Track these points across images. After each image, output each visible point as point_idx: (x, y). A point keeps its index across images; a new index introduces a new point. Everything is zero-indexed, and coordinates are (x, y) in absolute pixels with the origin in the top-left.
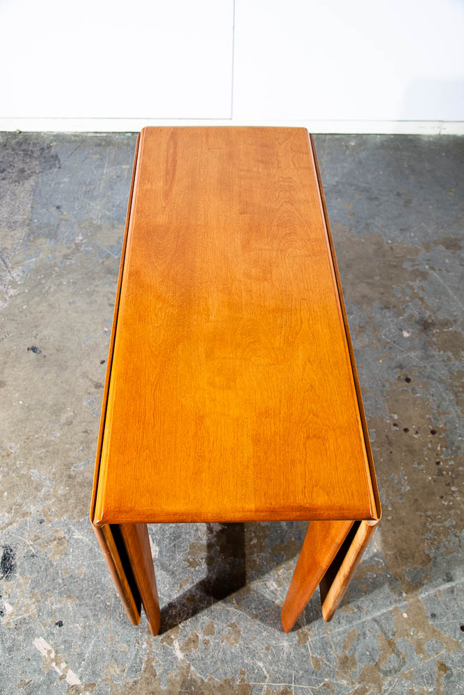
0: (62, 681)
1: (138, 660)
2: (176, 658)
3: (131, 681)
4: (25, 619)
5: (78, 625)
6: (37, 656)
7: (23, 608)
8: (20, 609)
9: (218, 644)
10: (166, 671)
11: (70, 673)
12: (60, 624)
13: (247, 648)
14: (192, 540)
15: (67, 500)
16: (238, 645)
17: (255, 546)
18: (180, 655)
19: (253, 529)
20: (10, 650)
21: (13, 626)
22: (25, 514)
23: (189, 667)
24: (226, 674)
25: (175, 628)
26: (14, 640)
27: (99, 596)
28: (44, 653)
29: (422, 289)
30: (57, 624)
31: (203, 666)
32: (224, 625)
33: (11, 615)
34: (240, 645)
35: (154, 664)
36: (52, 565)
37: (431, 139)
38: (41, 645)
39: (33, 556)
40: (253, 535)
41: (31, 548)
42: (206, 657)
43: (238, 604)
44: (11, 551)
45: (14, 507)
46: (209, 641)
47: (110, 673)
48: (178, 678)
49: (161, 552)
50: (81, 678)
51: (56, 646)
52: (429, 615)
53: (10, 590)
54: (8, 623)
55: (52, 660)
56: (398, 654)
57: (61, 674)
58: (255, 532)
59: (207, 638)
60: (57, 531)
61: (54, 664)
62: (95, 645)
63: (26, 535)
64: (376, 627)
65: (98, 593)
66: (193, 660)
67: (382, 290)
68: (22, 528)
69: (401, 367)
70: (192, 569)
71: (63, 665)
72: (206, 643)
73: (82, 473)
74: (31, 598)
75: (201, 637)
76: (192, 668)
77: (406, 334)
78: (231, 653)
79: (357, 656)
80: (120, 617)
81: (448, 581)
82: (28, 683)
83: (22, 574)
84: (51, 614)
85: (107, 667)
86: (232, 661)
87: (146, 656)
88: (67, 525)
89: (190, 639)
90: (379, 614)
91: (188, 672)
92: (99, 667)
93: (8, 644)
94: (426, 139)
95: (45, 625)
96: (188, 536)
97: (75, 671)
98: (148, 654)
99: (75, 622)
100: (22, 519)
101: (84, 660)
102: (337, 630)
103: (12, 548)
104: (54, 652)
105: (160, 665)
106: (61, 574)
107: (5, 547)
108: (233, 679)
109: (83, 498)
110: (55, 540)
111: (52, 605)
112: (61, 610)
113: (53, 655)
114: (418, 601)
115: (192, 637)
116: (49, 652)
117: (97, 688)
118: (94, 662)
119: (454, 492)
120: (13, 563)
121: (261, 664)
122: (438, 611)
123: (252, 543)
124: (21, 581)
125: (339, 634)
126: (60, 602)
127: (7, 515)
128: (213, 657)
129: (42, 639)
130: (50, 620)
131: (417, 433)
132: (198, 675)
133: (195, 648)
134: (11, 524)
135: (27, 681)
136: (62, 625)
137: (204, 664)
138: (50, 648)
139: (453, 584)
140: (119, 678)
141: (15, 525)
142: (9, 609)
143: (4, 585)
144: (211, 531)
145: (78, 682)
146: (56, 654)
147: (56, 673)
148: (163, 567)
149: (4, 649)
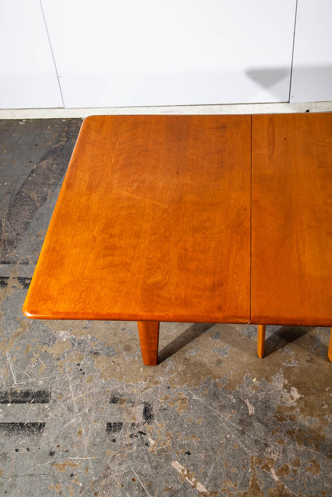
0: (194, 489)
1: (246, 479)
2: (273, 480)
3: (242, 492)
4: (164, 449)
5: (201, 455)
6: (174, 472)
7: (162, 442)
8: (160, 442)
9: (304, 473)
10: (267, 488)
11: (199, 484)
12: (189, 453)
13: (325, 477)
14: (279, 403)
15: (185, 374)
16: (318, 474)
17: (326, 409)
18: (276, 478)
19: (324, 399)
20: (156, 468)
21: (156, 453)
22: (156, 383)
23: (283, 486)
24: (311, 492)
26: (158, 461)
27: (214, 437)
28: (180, 471)
30: (186, 453)
31: (293, 486)
32: (308, 461)
33: (154, 446)
34: (320, 474)
35: (258, 482)
36: (179, 416)
38: (177, 465)
39: (165, 409)
40: (324, 402)
41: (163, 404)
42: (295, 480)
43: (316, 447)
44: (150, 406)
45: (148, 378)
46: (296, 470)
47: (226, 486)
48: (276, 493)
49: (256, 410)
50: (207, 488)
51: (187, 467)
53: (151, 430)
54: (153, 451)
55: (186, 476)
57: (193, 485)
58: (325, 400)
59: (295, 468)
60: (180, 394)
61: (187, 478)
62: (215, 468)
63: (159, 396)
65: (213, 435)
66: (286, 482)
68: (155, 391)
70: (281, 423)
71: (194, 479)
72: (295, 471)
73: (194, 357)
74: (167, 436)
75: (290, 467)
76: (286, 487)
78: (314, 479)
80: (231, 451)
82: (171, 489)
83: (159, 421)
84: (181, 447)
85: (224, 482)
86: (315, 484)
87: (251, 477)
88: (187, 390)
89: (282, 468)
91: (283, 489)
92: (218, 482)
93: (154, 464)
95: (178, 454)
96: (275, 401)
97: (203, 483)
98: (253, 476)
99: (199, 452)
100: (155, 386)
101: (208, 477)
103: (150, 404)
104: (186, 471)
105: (262, 483)
106: (186, 422)
107: (145, 403)
108: (317, 496)
109: (197, 373)
110: (179, 399)
111: (182, 441)
112: (188, 444)
113: (186, 473)
115: (284, 467)
116: (183, 470)
117: (219, 495)
118: (215, 479)
120: (152, 413)
123: (324, 407)
124: (159, 425)
126: (187, 439)
127: (144, 382)
128: (300, 481)
129: (177, 462)
130: (181, 451)
132: (291, 492)
133: (287, 474)
134: (147, 388)
135: (170, 487)
136: (190, 454)
137: (295, 485)
138: (183, 468)
140: (234, 489)
141: (150, 389)
142: (152, 442)
143: (147, 427)
144: (292, 398)
145: (205, 490)
146: (188, 472)
147: (189, 483)
148: (259, 420)
149: (152, 467)
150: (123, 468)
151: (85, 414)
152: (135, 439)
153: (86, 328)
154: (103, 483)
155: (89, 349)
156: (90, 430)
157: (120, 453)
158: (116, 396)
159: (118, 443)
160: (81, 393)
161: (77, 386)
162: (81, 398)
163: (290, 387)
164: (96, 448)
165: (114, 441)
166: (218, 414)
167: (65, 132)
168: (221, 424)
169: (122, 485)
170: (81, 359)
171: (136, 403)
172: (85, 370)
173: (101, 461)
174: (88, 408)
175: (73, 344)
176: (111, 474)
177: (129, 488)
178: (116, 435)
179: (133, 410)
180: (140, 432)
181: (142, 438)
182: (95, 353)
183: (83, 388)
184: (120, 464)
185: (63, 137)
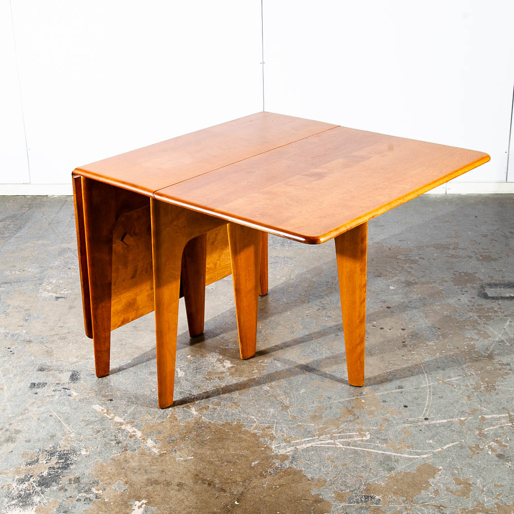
0: (111, 421)
1: (165, 414)
2: (192, 414)
3: (159, 422)
4: (86, 398)
5: (123, 401)
6: (94, 411)
7: (85, 394)
8: (83, 394)
9: (223, 409)
10: (184, 419)
11: (117, 418)
13: (244, 411)
14: (210, 370)
16: (237, 410)
17: (255, 373)
18: (195, 413)
21: (77, 400)
23: (201, 417)
24: (227, 420)
25: (193, 403)
26: (78, 405)
28: (100, 410)
29: (411, 268)
30: (108, 400)
32: (229, 403)
33: (76, 396)
34: (239, 410)
35: (176, 416)
37: (438, 196)
38: (98, 408)
39: (93, 375)
40: (255, 369)
41: (92, 372)
42: (214, 414)
43: (240, 395)
44: (78, 372)
45: (80, 356)
47: (144, 418)
48: (193, 421)
49: (186, 374)
50: (124, 420)
51: (107, 408)
52: (381, 401)
53: (76, 387)
54: (75, 399)
55: (105, 413)
56: (354, 415)
57: (111, 418)
59: (215, 407)
62: (135, 408)
63: (89, 367)
64: (341, 405)
65: (139, 389)
66: (204, 415)
67: (376, 268)
68: (86, 364)
69: (385, 302)
70: (208, 381)
71: (112, 415)
72: (215, 409)
73: (131, 343)
74: (91, 390)
75: (211, 406)
76: (203, 417)
77: (391, 288)
78: (232, 413)
79: (323, 415)
81: (399, 389)
83: (85, 381)
84: (105, 396)
85: (143, 416)
86: (232, 415)
88: (118, 363)
89: (203, 407)
90: (343, 400)
91: (200, 419)
92: (137, 416)
94: (434, 197)
95: (100, 400)
96: (206, 369)
97: (121, 417)
98: (172, 412)
99: (121, 399)
101: (127, 413)
102: (310, 406)
105: (180, 416)
106: (113, 382)
107: (74, 371)
108: (232, 422)
111: (106, 393)
112: (111, 395)
113: (105, 411)
114: (375, 395)
115: (205, 406)
116: (103, 410)
117: (135, 423)
118: (134, 414)
119: (413, 354)
120: (79, 377)
121: (253, 417)
122: (388, 399)
124: (84, 384)
125: (312, 407)
126: (112, 392)
127: (75, 359)
128: (218, 414)
129: (98, 405)
130: (104, 399)
131: (390, 329)
132: (207, 420)
133: (207, 411)
134: (78, 362)
135: (87, 420)
136: (112, 400)
137: (212, 416)
138: (103, 408)
139: (402, 390)
140: (152, 420)
141: (81, 363)
142: (74, 394)
143: (72, 385)
144: (224, 367)
145: (123, 421)
146: (107, 411)
147: (107, 417)
148: (187, 380)
149: (71, 408)
150: (42, 409)
151: (10, 378)
152: (58, 392)
153: (22, 326)
154: (20, 418)
155: (23, 338)
156: (12, 388)
157: (40, 400)
158: (44, 367)
159: (40, 394)
160: (8, 365)
161: (5, 361)
162: (7, 368)
163: (223, 360)
164: (16, 398)
165: (36, 393)
166: (146, 377)
167: (27, 204)
168: (147, 383)
169: (39, 419)
170: (12, 345)
171: (64, 371)
172: (15, 352)
173: (19, 406)
174: (13, 375)
175: (6, 336)
176: (28, 413)
177: (46, 420)
178: (38, 390)
179: (60, 375)
180: (64, 388)
181: (65, 392)
182: (28, 341)
183: (11, 362)
184: (39, 407)
185: (25, 208)
